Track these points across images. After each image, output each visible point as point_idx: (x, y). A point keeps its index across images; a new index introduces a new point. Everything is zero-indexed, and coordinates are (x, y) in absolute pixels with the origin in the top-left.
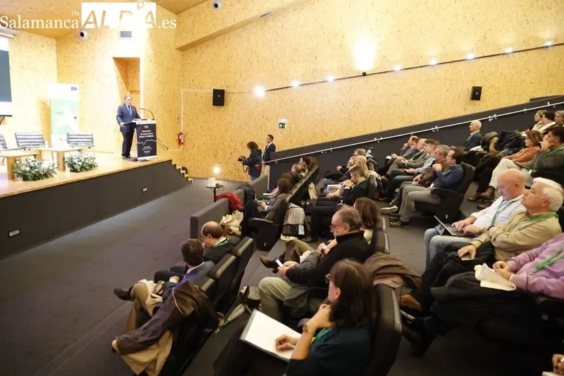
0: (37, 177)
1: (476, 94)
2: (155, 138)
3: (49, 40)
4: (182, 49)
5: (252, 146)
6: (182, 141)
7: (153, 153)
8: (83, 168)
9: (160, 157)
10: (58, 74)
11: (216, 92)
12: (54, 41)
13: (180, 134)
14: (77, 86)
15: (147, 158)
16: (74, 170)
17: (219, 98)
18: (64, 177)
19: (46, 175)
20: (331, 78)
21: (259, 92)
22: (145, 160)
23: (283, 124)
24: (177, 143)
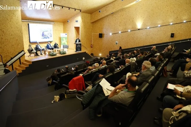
0: (53, 55)
1: (172, 35)
2: (81, 47)
3: (62, 23)
4: (93, 23)
5: (121, 48)
6: (92, 47)
7: (81, 50)
8: (63, 54)
9: (82, 51)
10: (64, 31)
11: (100, 34)
12: (63, 23)
13: (92, 45)
14: (67, 34)
15: (79, 51)
16: (61, 54)
17: (101, 36)
18: (58, 55)
19: (55, 55)
20: (129, 31)
21: (111, 34)
22: (78, 52)
23: (117, 43)
24: (91, 47)
